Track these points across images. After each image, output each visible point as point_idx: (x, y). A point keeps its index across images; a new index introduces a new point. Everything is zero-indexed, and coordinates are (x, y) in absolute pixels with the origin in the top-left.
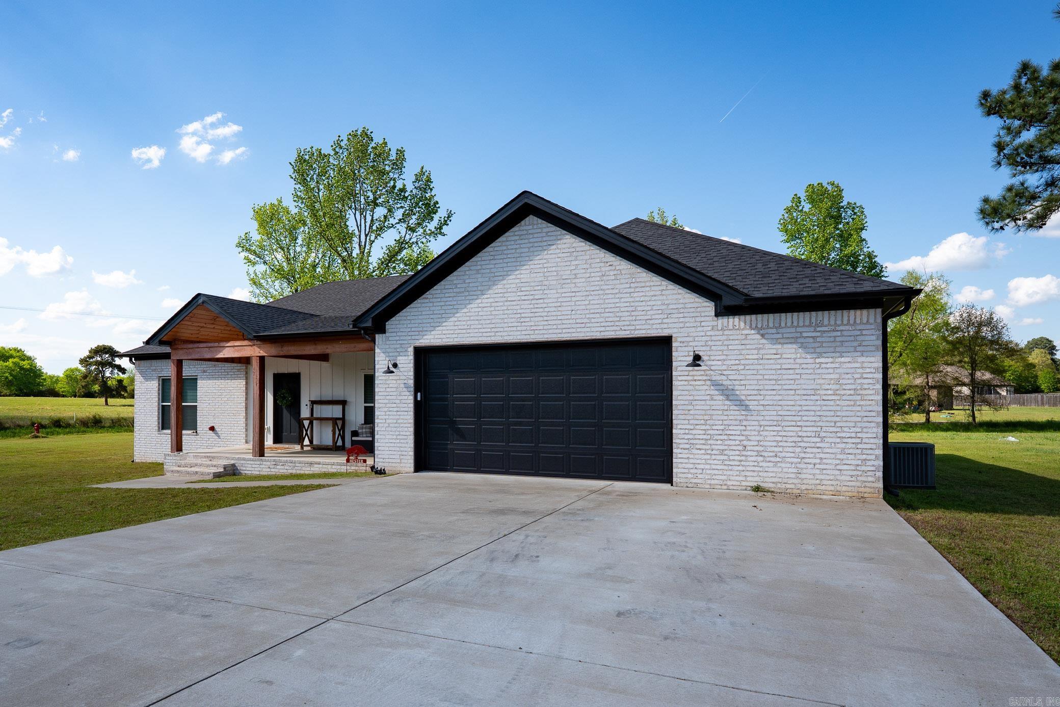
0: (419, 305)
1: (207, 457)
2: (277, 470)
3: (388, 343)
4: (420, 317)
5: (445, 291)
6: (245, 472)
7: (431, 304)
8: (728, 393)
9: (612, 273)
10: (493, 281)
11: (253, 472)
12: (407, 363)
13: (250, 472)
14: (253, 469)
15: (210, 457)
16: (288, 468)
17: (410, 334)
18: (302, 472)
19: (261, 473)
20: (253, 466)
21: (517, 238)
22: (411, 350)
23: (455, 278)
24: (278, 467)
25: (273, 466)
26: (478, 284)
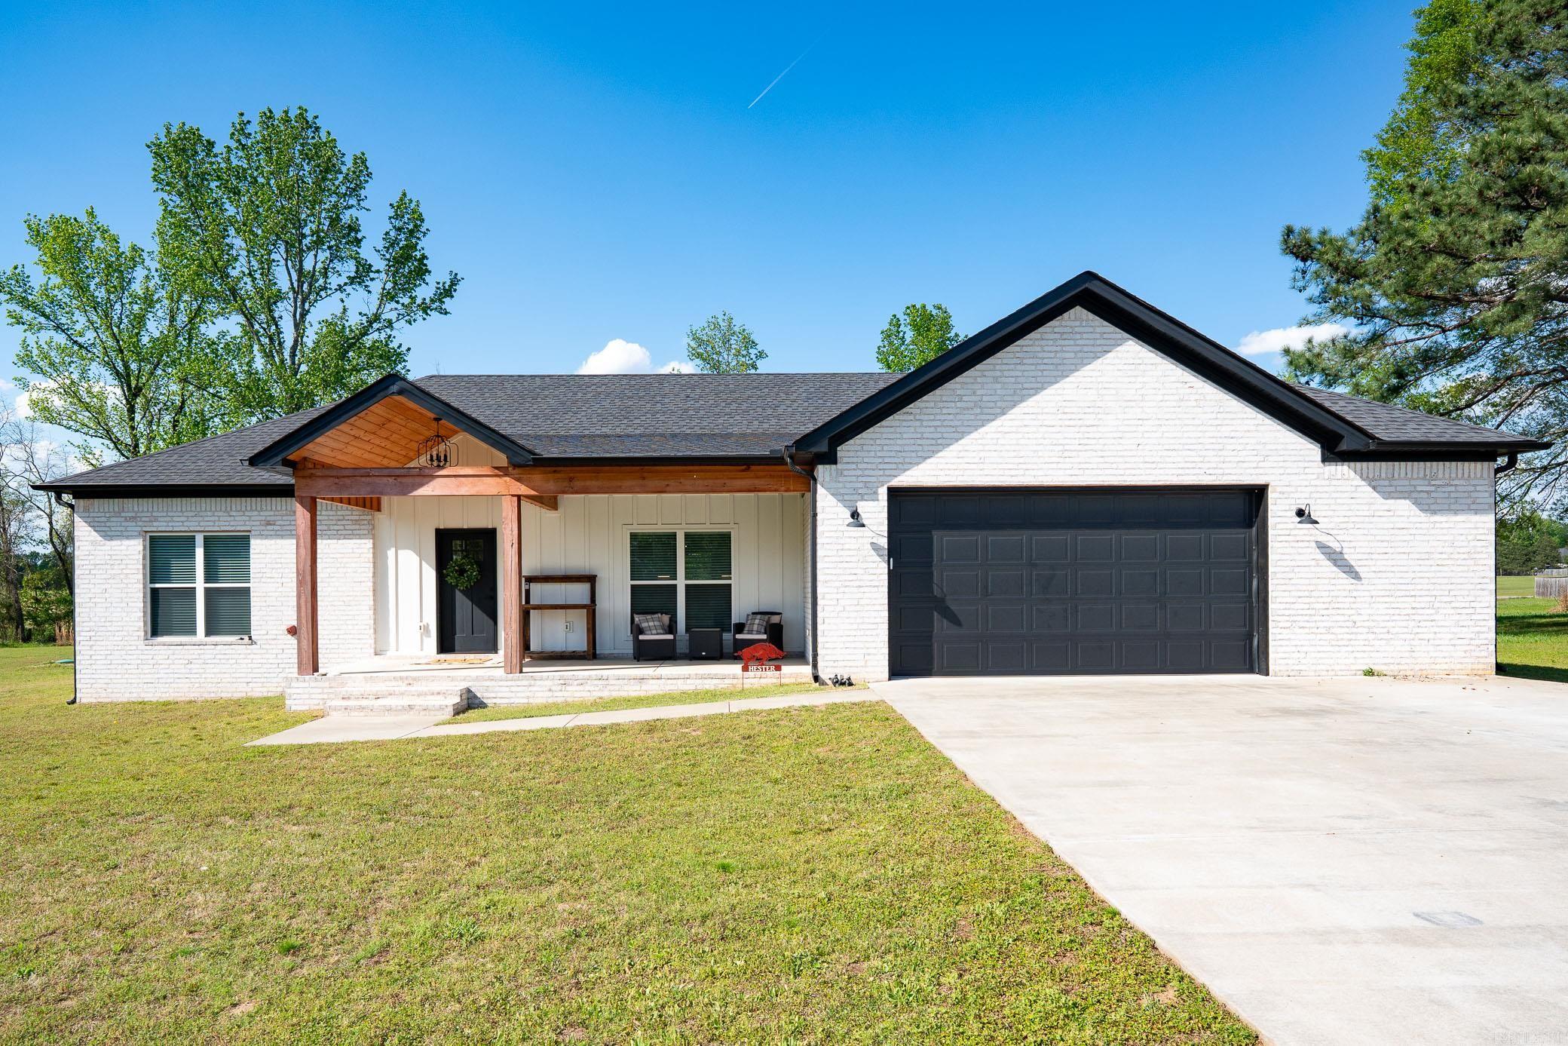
0: (897, 423)
1: (401, 678)
2: (566, 694)
3: (841, 479)
4: (899, 442)
5: (941, 405)
6: (494, 701)
7: (918, 423)
8: (1336, 558)
9: (1193, 397)
10: (1019, 395)
11: (512, 701)
12: (876, 512)
13: (506, 701)
14: (513, 695)
15: (407, 678)
16: (592, 688)
17: (881, 466)
18: (624, 694)
19: (531, 701)
20: (513, 689)
21: (1057, 336)
22: (883, 493)
23: (958, 386)
24: (568, 688)
25: (559, 688)
26: (996, 398)
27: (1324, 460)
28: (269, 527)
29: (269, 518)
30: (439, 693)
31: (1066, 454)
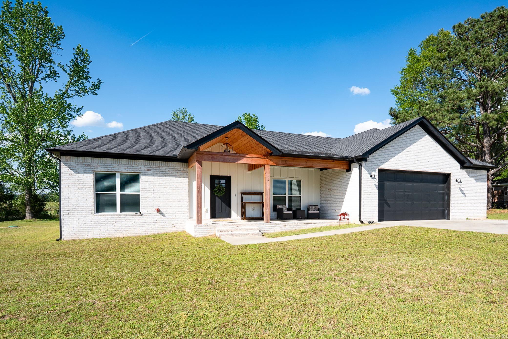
0: (380, 151)
1: (235, 225)
2: (285, 229)
3: (368, 166)
4: (381, 156)
5: (390, 147)
6: (264, 231)
7: (385, 152)
8: (462, 191)
9: (439, 151)
10: (406, 146)
11: (269, 231)
12: (376, 175)
13: (268, 231)
14: (270, 229)
15: (237, 225)
16: (293, 227)
17: (377, 163)
18: (302, 228)
19: (275, 231)
20: (270, 228)
21: (413, 132)
22: (377, 170)
23: (394, 142)
24: (286, 227)
25: (284, 227)
26: (401, 147)
27: (461, 168)
28: (148, 172)
29: (148, 168)
30: (252, 229)
31: (415, 163)
